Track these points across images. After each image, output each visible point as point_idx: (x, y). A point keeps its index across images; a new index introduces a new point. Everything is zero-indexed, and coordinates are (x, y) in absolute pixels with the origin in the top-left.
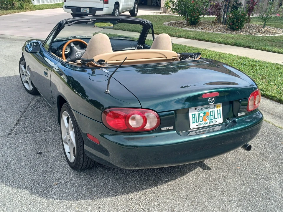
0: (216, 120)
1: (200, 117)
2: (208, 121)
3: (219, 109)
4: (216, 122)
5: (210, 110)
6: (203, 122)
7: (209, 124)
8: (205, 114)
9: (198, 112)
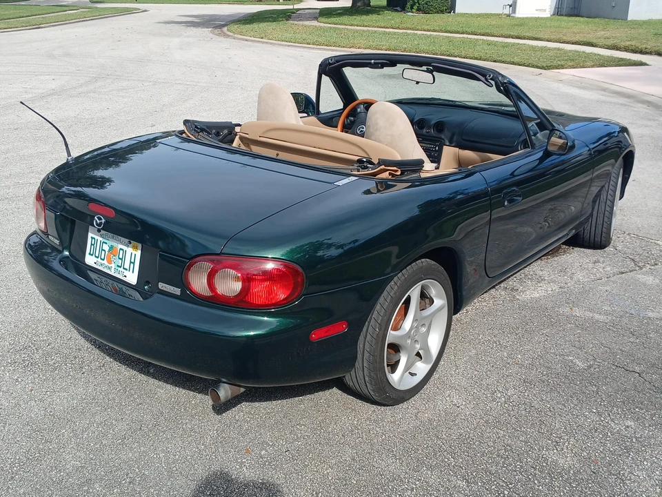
0: (126, 273)
1: (102, 250)
2: (113, 265)
3: (134, 252)
4: (125, 276)
5: (120, 246)
6: (105, 262)
7: (112, 273)
8: (111, 248)
9: (101, 239)
